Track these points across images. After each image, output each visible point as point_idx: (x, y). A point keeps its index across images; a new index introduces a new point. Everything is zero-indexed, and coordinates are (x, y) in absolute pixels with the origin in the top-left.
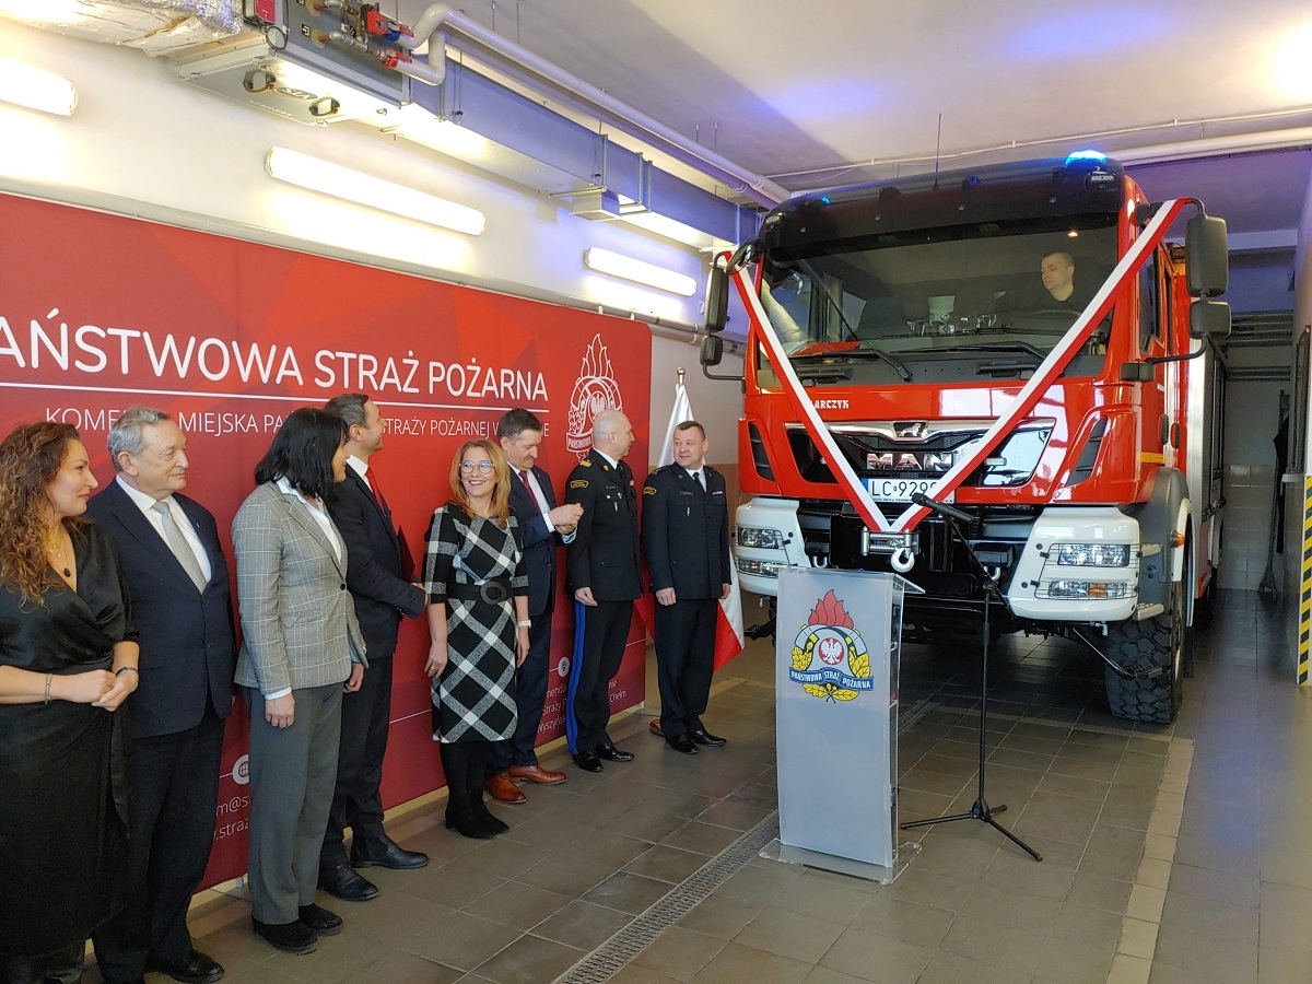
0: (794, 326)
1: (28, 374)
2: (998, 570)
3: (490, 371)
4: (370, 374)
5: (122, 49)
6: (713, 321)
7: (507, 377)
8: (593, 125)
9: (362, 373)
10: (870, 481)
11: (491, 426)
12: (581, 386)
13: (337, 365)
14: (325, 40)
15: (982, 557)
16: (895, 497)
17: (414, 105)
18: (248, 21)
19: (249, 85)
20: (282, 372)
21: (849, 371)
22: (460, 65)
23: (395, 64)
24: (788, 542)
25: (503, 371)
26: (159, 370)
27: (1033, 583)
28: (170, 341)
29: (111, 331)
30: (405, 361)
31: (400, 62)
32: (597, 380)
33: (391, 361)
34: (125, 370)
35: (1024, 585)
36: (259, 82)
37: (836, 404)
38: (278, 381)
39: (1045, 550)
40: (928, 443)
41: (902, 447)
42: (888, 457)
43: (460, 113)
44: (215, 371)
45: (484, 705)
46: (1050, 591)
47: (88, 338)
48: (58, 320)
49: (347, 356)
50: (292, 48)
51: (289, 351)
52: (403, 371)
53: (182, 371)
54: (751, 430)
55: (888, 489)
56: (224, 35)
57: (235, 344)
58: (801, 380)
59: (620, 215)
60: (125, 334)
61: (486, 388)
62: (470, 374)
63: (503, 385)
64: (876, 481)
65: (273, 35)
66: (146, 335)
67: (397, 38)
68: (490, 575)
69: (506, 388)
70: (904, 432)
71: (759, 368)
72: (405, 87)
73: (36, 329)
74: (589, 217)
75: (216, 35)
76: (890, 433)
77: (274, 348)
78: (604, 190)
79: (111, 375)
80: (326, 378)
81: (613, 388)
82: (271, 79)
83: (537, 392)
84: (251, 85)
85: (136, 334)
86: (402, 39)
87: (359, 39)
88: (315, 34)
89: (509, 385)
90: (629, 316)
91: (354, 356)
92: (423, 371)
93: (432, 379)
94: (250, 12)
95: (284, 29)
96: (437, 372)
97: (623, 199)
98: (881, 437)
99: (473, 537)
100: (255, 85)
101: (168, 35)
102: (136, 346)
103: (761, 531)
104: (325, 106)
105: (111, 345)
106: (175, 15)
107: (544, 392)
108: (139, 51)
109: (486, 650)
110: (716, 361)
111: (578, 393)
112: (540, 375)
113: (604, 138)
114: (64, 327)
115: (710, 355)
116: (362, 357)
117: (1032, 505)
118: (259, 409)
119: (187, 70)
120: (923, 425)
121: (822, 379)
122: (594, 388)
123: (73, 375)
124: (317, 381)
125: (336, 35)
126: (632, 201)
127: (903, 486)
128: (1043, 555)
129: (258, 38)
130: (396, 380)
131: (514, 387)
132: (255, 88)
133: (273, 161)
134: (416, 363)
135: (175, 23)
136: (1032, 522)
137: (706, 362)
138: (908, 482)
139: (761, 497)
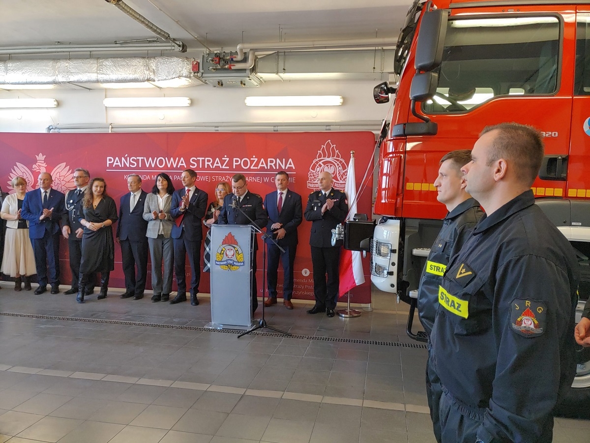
1: (122, 168)
3: (262, 160)
7: (271, 162)
9: (206, 163)
11: (263, 178)
13: (197, 161)
14: (215, 69)
17: (259, 74)
20: (180, 164)
30: (223, 159)
31: (232, 67)
32: (328, 159)
33: (217, 159)
34: (140, 166)
38: (179, 167)
43: (284, 69)
44: (161, 165)
47: (133, 160)
48: (127, 157)
51: (182, 159)
52: (222, 162)
53: (153, 166)
60: (139, 158)
61: (260, 165)
62: (252, 162)
63: (269, 164)
65: (200, 74)
66: (145, 158)
69: (271, 166)
72: (248, 71)
73: (123, 159)
77: (177, 158)
79: (137, 167)
80: (194, 165)
81: (341, 162)
83: (288, 166)
88: (212, 69)
92: (231, 161)
93: (235, 164)
94: (192, 71)
95: (202, 71)
96: (237, 161)
102: (143, 160)
105: (137, 161)
107: (293, 165)
111: (315, 165)
112: (290, 160)
116: (206, 159)
122: (325, 163)
123: (130, 168)
130: (220, 165)
131: (275, 165)
134: (228, 159)
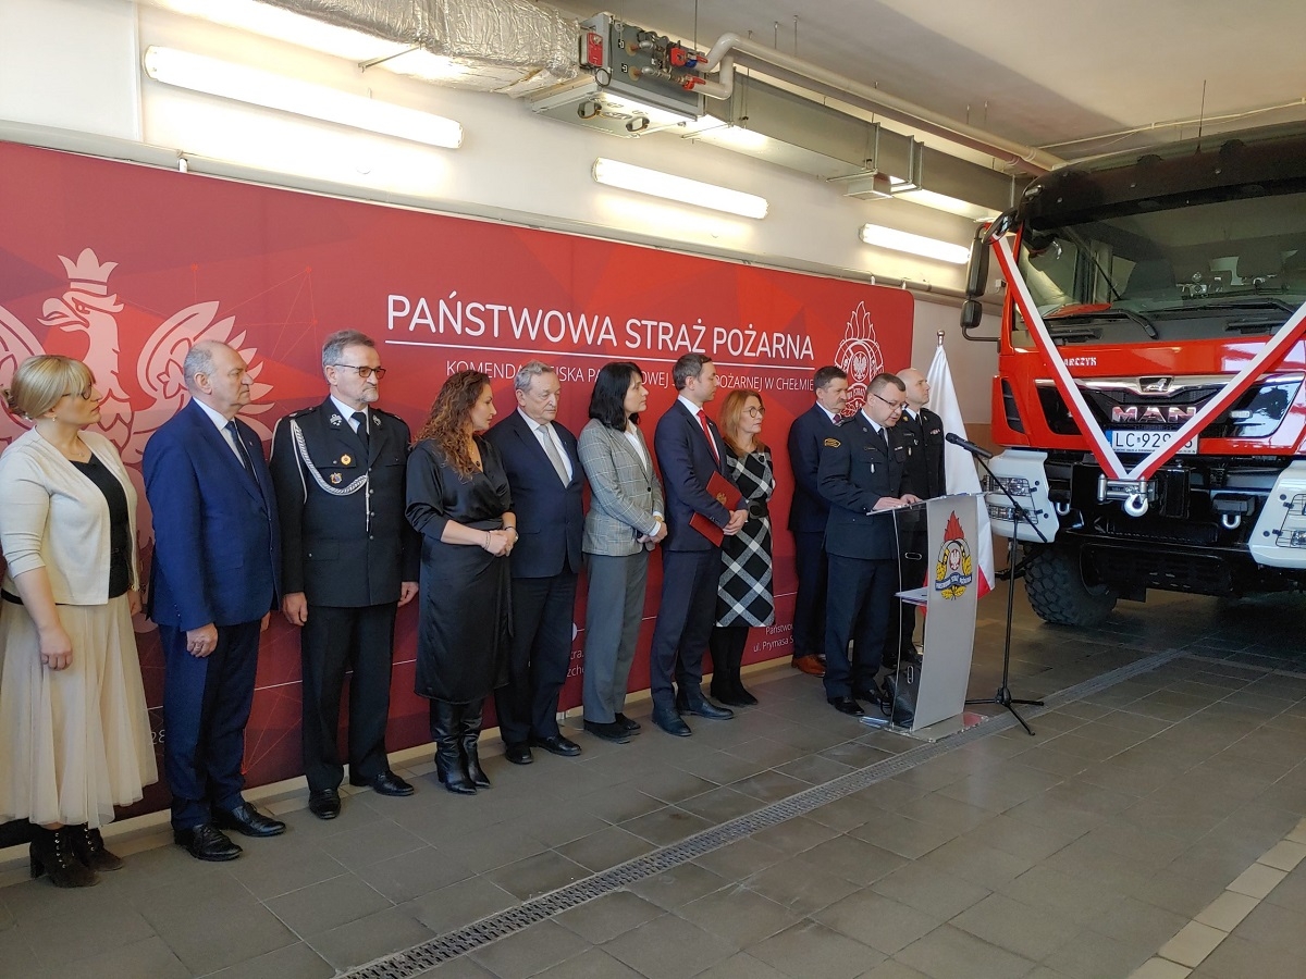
0: (1059, 292)
1: (437, 337)
2: (1238, 519)
3: (764, 335)
4: (667, 338)
5: (495, 95)
6: (973, 288)
7: (779, 341)
8: (866, 116)
9: (661, 337)
10: (1115, 433)
11: (763, 380)
12: (845, 347)
13: (642, 330)
14: (639, 75)
15: (1222, 505)
16: (1138, 448)
17: (708, 116)
18: (583, 67)
19: (582, 113)
20: (602, 336)
21: (1099, 330)
22: (748, 77)
23: (692, 87)
24: (1035, 490)
25: (776, 335)
26: (518, 334)
27: (1275, 532)
28: (525, 312)
29: (488, 306)
30: (695, 327)
31: (696, 85)
32: (860, 342)
33: (684, 327)
34: (496, 335)
35: (1266, 534)
36: (589, 110)
37: (1085, 362)
38: (599, 343)
39: (1288, 500)
40: (1174, 397)
41: (1148, 401)
42: (1132, 411)
43: (746, 118)
44: (555, 334)
45: (749, 598)
46: (1293, 540)
47: (475, 312)
48: (456, 299)
49: (649, 324)
50: (615, 84)
51: (607, 320)
52: (693, 335)
53: (533, 336)
54: (1003, 386)
55: (1132, 440)
56: (565, 80)
57: (569, 314)
58: (1053, 338)
59: (890, 193)
60: (496, 308)
61: (760, 349)
62: (747, 338)
63: (775, 346)
64: (1120, 433)
65: (602, 77)
66: (510, 308)
67: (694, 65)
68: (753, 496)
69: (777, 349)
70: (1149, 387)
71: (1014, 329)
72: (701, 103)
73: (442, 305)
74: (863, 197)
75: (560, 80)
76: (1135, 387)
77: (596, 317)
78: (875, 173)
79: (487, 338)
80: (633, 340)
81: (875, 349)
82: (598, 107)
83: (804, 352)
84: (583, 113)
85: (504, 308)
86: (699, 66)
87: (665, 70)
88: (631, 73)
89: (780, 347)
90: (901, 285)
91: (655, 323)
92: (709, 334)
93: (716, 342)
94: (584, 61)
95: (609, 70)
96: (720, 336)
97: (894, 180)
98: (1126, 391)
99: (740, 467)
100: (587, 113)
101: (526, 83)
102: (503, 315)
103: (1010, 479)
104: (638, 124)
105: (487, 316)
106: (532, 69)
107: (810, 352)
108: (506, 95)
109: (750, 555)
110: (975, 323)
111: (841, 353)
112: (808, 338)
113: (876, 126)
114: (459, 304)
115: (969, 319)
116: (662, 324)
117: (1278, 457)
118: (584, 364)
119: (538, 106)
120: (1169, 380)
121: (1072, 339)
122: (857, 349)
123: (465, 339)
124: (627, 343)
125: (647, 70)
126: (902, 181)
127: (1146, 438)
128: (1286, 505)
129: (590, 78)
130: (687, 343)
131: (784, 348)
132: (586, 115)
133: (599, 169)
134: (703, 329)
135: (531, 75)
136: (1278, 473)
137: (965, 325)
138: (1151, 433)
139: (1014, 448)
